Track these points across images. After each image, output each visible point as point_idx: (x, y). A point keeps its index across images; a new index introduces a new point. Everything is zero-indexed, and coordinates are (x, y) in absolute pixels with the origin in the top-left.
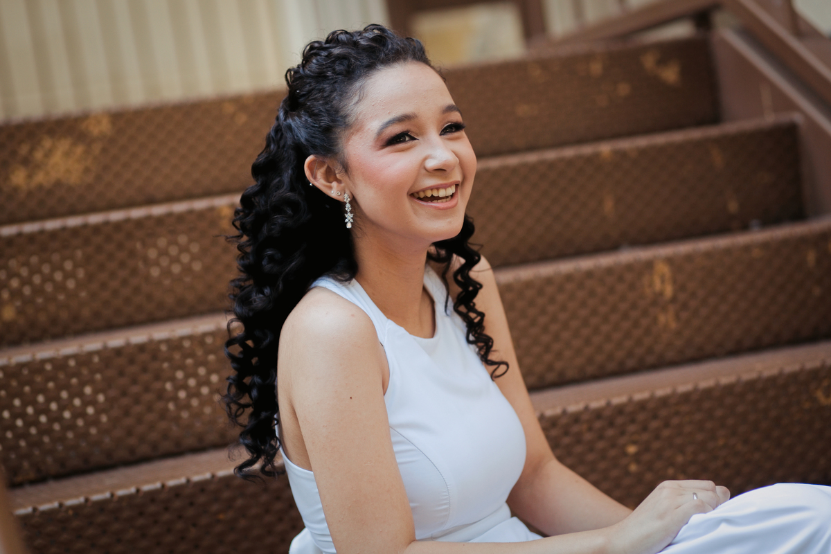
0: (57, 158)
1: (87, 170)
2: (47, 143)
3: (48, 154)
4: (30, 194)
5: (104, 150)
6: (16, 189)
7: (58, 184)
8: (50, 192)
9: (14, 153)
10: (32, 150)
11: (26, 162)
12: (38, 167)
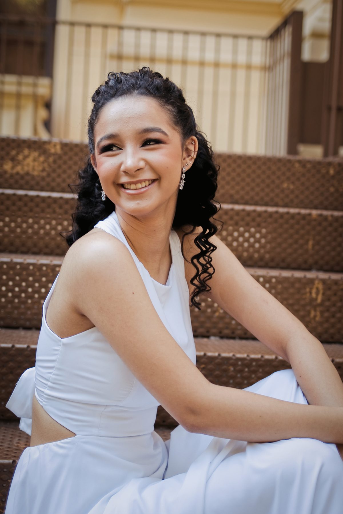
0: (30, 160)
1: (43, 170)
2: (26, 152)
3: (26, 157)
4: (12, 176)
5: (55, 162)
6: (6, 172)
7: (27, 174)
8: (22, 177)
9: (8, 154)
10: (18, 154)
11: (13, 159)
12: (19, 163)
